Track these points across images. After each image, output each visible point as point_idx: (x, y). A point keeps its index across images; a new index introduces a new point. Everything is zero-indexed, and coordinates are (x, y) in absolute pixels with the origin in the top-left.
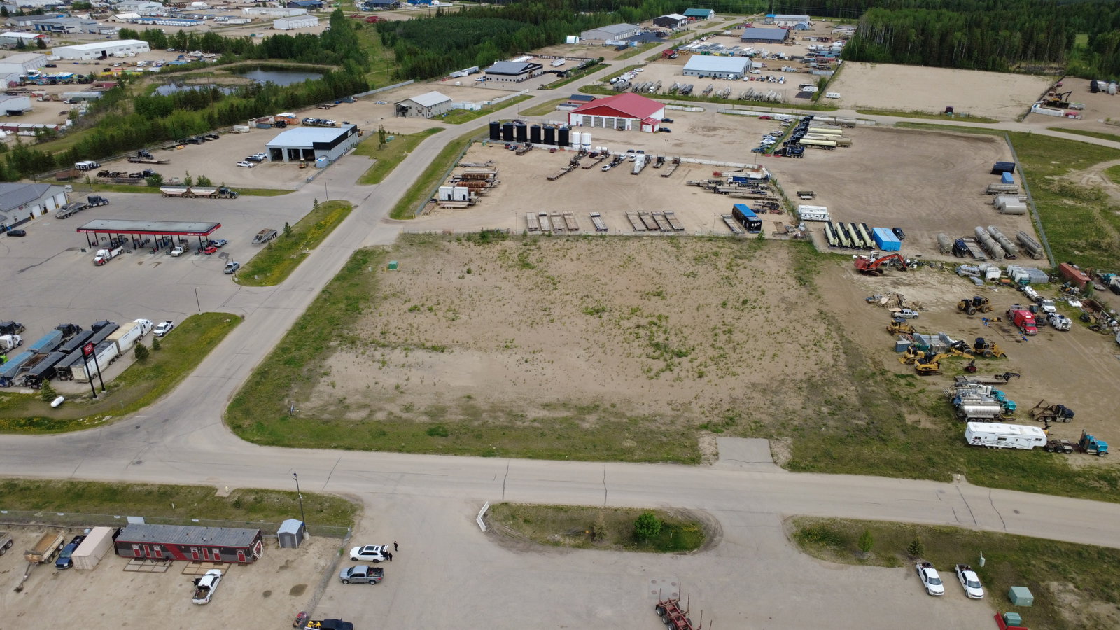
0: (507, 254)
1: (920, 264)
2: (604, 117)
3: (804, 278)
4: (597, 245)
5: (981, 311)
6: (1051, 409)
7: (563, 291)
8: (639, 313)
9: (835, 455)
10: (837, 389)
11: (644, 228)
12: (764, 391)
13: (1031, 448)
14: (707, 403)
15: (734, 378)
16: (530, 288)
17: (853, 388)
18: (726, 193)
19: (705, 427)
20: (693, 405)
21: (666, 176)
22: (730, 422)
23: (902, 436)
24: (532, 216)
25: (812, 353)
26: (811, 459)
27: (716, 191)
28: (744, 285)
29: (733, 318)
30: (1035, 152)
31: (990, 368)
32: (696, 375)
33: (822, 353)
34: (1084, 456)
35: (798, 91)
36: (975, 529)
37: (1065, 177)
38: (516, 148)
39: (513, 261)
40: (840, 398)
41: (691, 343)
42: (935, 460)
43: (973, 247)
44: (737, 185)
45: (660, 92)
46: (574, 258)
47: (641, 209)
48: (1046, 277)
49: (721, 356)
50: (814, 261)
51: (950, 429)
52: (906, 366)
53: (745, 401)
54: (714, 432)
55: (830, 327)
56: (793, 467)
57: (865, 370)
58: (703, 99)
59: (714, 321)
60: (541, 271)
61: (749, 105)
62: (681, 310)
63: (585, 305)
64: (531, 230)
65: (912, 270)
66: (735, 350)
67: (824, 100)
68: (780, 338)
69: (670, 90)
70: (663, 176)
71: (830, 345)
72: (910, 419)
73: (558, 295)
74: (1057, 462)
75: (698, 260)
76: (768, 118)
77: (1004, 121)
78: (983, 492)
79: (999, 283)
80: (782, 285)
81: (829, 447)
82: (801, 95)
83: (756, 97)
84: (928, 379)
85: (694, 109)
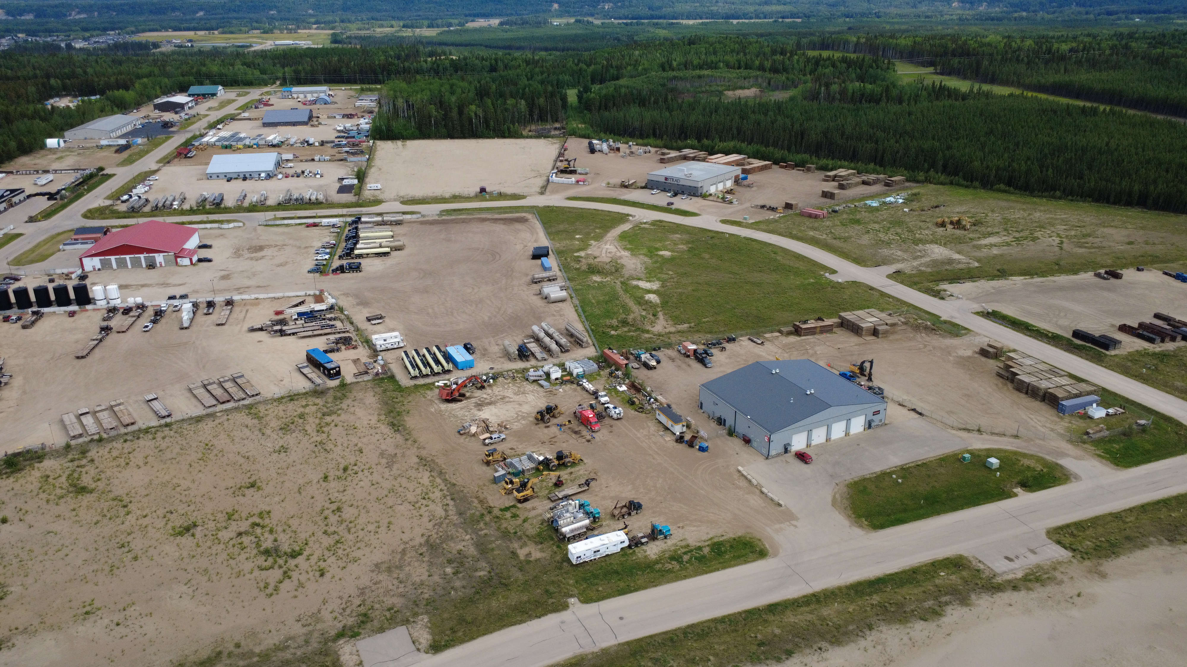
0: (50, 480)
1: (494, 378)
2: (127, 257)
3: (396, 422)
4: (164, 438)
5: (554, 416)
6: (625, 506)
7: (139, 512)
8: (236, 516)
9: (469, 619)
10: (455, 543)
11: (214, 402)
12: (389, 570)
13: (619, 550)
14: (335, 605)
15: (356, 564)
16: (95, 520)
17: (468, 537)
18: (293, 334)
19: (341, 635)
20: (323, 612)
21: (222, 325)
22: (364, 619)
23: (519, 575)
24: (70, 419)
25: (424, 509)
26: (448, 632)
27: (282, 333)
28: (340, 447)
29: (338, 492)
30: (561, 227)
31: (573, 476)
32: (318, 574)
33: (432, 507)
34: (657, 543)
35: (338, 185)
36: (596, 650)
37: (589, 252)
38: (19, 319)
39: (61, 488)
40: (459, 552)
41: (303, 536)
42: (551, 591)
43: (533, 347)
44: (303, 322)
45: (186, 207)
46: (141, 464)
47: (205, 377)
48: (596, 366)
49: (337, 542)
50: (401, 399)
51: (555, 553)
52: (507, 496)
53: (374, 587)
54: (352, 637)
55: (433, 474)
56: (436, 648)
57: (474, 514)
58: (239, 209)
59: (321, 502)
60: (103, 493)
61: (291, 210)
62: (282, 497)
63: (170, 524)
64: (74, 437)
65: (490, 386)
66: (349, 531)
67: (367, 194)
68: (390, 501)
69: (198, 203)
70: (219, 325)
71: (438, 494)
72: (522, 553)
73: (133, 521)
74: (640, 555)
75: (285, 429)
76: (315, 225)
77: (530, 195)
78: (593, 608)
79: (561, 382)
80: (377, 437)
81: (461, 612)
82: (343, 189)
83: (297, 200)
84: (528, 505)
85: (231, 225)
